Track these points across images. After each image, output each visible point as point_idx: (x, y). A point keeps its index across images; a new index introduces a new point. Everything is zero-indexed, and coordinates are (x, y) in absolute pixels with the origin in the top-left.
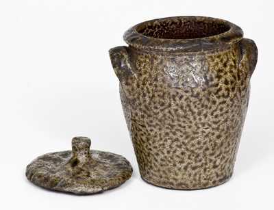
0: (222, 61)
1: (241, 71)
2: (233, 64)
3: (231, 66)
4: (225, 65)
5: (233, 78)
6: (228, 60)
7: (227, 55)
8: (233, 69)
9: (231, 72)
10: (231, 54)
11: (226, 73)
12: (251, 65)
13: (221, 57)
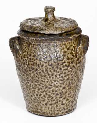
1: (78, 53)
3: (72, 50)
4: (68, 49)
5: (72, 56)
6: (70, 46)
8: (73, 52)
9: (71, 53)
10: (73, 43)
11: (68, 54)
13: (66, 45)
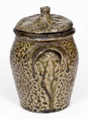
0: (20, 45)
1: (27, 56)
2: (25, 50)
3: (23, 50)
4: (20, 48)
5: (20, 56)
6: (23, 46)
7: (24, 44)
8: (23, 52)
9: (21, 53)
10: (27, 45)
11: (19, 52)
12: (33, 56)
13: (21, 43)
